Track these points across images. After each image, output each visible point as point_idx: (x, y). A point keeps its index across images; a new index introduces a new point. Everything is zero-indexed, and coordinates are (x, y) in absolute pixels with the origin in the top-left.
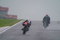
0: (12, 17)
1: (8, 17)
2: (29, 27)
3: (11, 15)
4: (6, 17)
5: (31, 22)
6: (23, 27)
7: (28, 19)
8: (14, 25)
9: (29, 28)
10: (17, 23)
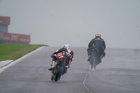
0: (19, 38)
1: (9, 38)
2: (68, 64)
3: (16, 35)
4: (5, 38)
5: (72, 53)
6: (54, 64)
7: (67, 46)
8: (23, 58)
9: (67, 67)
10: (29, 52)
